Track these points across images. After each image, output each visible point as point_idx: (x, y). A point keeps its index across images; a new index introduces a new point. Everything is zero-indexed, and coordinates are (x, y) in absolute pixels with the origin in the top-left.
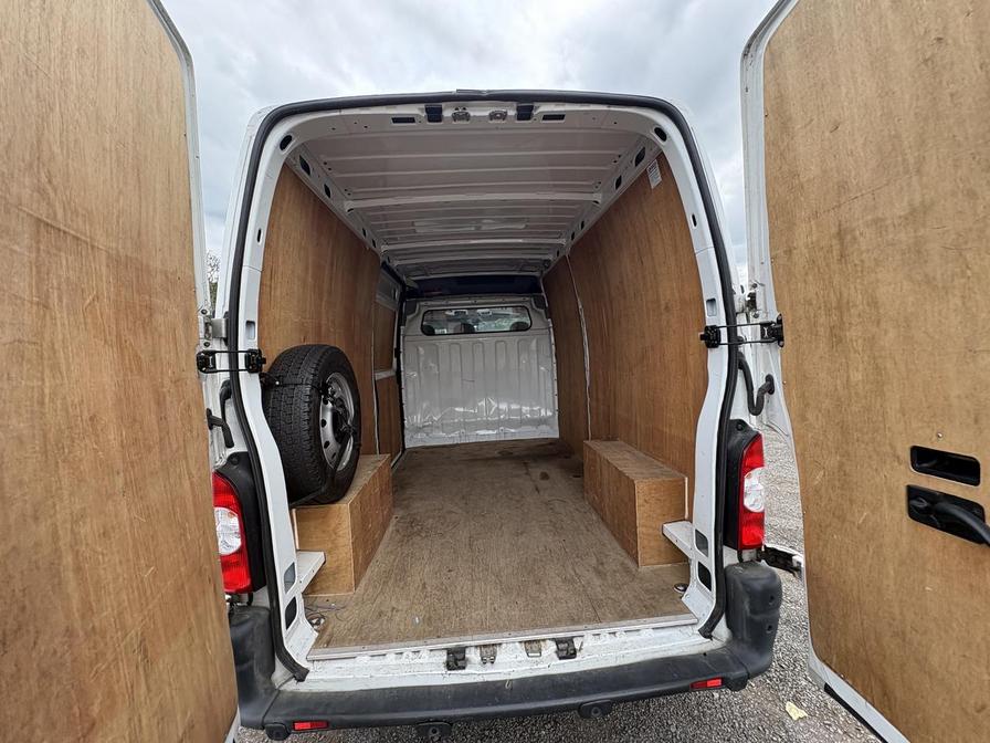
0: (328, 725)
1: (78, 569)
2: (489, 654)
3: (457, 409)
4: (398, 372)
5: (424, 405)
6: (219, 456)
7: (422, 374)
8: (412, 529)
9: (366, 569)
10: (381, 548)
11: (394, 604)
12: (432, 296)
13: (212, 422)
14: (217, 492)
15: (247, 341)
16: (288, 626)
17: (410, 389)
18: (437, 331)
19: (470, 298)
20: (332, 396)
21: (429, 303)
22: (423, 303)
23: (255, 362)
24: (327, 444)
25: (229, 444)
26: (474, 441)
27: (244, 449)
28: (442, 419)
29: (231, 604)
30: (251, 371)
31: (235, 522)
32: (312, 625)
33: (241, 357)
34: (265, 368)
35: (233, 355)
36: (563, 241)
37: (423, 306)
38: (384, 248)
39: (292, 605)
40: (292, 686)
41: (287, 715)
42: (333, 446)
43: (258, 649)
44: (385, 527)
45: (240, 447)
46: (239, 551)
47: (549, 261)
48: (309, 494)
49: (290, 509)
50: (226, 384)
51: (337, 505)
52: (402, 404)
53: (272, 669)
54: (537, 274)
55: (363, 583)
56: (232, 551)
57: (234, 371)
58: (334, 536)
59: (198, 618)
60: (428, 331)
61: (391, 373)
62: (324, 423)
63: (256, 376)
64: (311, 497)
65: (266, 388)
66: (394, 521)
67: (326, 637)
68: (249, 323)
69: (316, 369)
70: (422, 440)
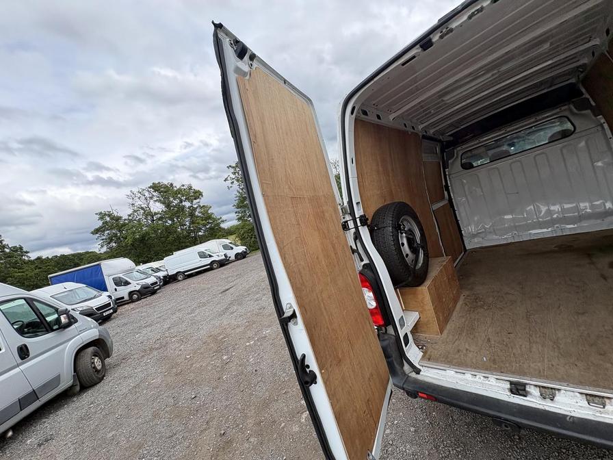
0: (436, 400)
1: (325, 309)
2: (548, 393)
3: (505, 217)
4: (450, 199)
5: (476, 219)
6: (359, 266)
7: (469, 197)
8: (476, 303)
9: (447, 324)
10: (455, 314)
11: (467, 347)
12: (466, 140)
13: (353, 251)
14: (362, 281)
15: (359, 212)
16: (406, 346)
17: (462, 209)
18: (475, 164)
19: (500, 130)
20: (404, 230)
21: (464, 147)
22: (459, 148)
23: (364, 220)
24: (407, 255)
25: (362, 260)
26: (528, 239)
27: (368, 262)
28: (493, 225)
29: (378, 331)
30: (363, 226)
31: (371, 294)
32: (420, 349)
33: (358, 220)
34: (369, 222)
35: (354, 220)
36: (597, 41)
37: (459, 150)
38: (420, 127)
39: (406, 336)
40: (413, 375)
41: (414, 387)
42: (411, 256)
43: (394, 354)
44: (456, 301)
45: (366, 261)
46: (376, 308)
47: (585, 65)
48: (404, 281)
49: (395, 289)
50: (355, 233)
51: (420, 288)
52: (457, 221)
53: (403, 365)
54: (573, 80)
55: (445, 332)
56: (373, 307)
57: (356, 227)
58: (422, 304)
59: (365, 333)
60: (467, 166)
61: (445, 202)
62: (403, 244)
63: (366, 227)
64: (404, 283)
65: (371, 232)
66: (462, 298)
67: (427, 356)
68: (358, 203)
69: (392, 217)
70: (478, 243)
